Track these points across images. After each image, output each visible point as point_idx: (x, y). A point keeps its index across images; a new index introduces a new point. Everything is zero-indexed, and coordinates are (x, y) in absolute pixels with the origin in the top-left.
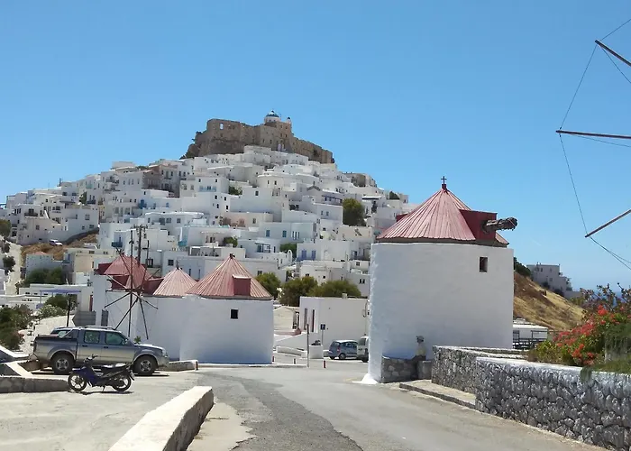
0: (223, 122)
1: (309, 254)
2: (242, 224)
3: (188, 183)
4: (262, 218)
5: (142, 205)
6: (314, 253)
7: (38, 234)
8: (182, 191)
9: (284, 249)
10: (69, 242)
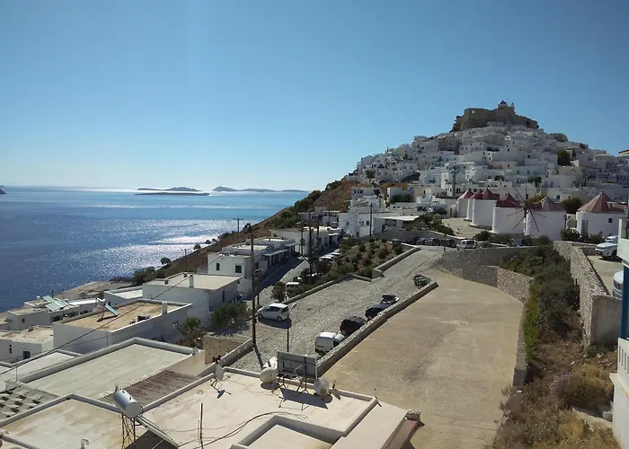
0: (473, 109)
1: (549, 183)
2: (501, 168)
3: (464, 146)
4: (512, 164)
5: (440, 160)
6: (552, 183)
7: (387, 177)
8: (460, 151)
9: (530, 181)
10: (403, 181)
